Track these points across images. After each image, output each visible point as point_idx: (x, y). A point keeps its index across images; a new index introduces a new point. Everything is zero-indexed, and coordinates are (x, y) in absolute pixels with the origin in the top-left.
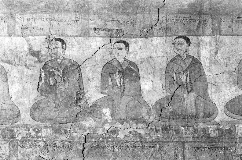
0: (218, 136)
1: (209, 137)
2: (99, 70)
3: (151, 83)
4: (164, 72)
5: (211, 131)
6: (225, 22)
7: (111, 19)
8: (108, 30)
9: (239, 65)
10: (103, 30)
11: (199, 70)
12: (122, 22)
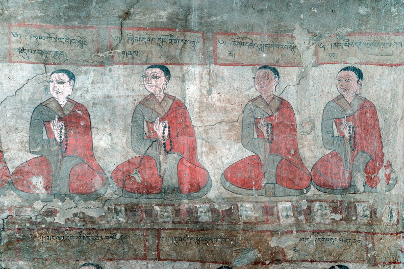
0: (211, 220)
1: (197, 223)
2: (28, 115)
3: (110, 137)
4: (129, 121)
5: (201, 212)
6: (223, 44)
7: (47, 35)
8: (41, 53)
9: (243, 112)
10: (33, 51)
11: (183, 118)
12: (64, 40)
